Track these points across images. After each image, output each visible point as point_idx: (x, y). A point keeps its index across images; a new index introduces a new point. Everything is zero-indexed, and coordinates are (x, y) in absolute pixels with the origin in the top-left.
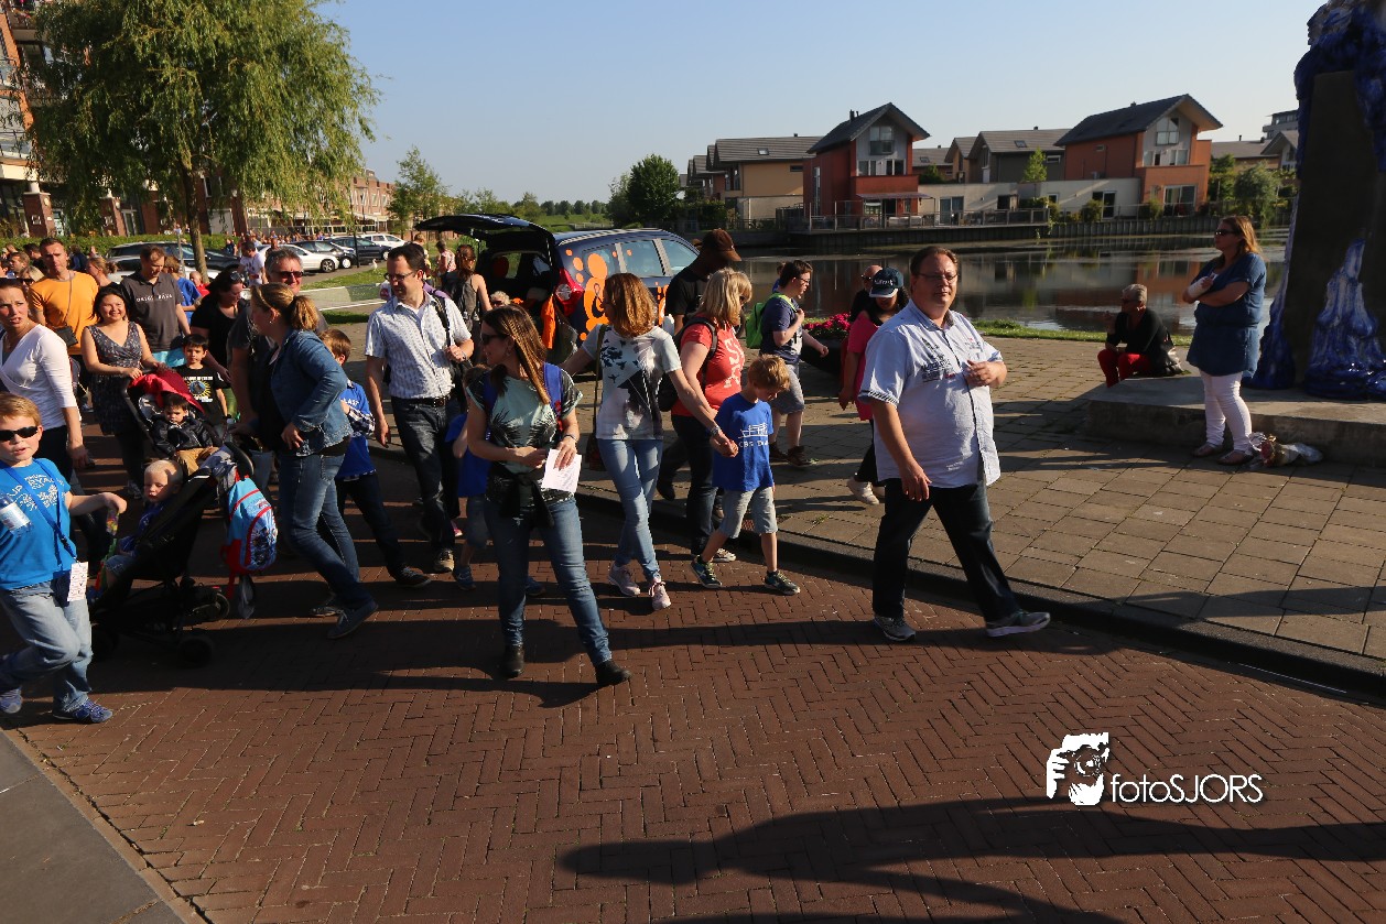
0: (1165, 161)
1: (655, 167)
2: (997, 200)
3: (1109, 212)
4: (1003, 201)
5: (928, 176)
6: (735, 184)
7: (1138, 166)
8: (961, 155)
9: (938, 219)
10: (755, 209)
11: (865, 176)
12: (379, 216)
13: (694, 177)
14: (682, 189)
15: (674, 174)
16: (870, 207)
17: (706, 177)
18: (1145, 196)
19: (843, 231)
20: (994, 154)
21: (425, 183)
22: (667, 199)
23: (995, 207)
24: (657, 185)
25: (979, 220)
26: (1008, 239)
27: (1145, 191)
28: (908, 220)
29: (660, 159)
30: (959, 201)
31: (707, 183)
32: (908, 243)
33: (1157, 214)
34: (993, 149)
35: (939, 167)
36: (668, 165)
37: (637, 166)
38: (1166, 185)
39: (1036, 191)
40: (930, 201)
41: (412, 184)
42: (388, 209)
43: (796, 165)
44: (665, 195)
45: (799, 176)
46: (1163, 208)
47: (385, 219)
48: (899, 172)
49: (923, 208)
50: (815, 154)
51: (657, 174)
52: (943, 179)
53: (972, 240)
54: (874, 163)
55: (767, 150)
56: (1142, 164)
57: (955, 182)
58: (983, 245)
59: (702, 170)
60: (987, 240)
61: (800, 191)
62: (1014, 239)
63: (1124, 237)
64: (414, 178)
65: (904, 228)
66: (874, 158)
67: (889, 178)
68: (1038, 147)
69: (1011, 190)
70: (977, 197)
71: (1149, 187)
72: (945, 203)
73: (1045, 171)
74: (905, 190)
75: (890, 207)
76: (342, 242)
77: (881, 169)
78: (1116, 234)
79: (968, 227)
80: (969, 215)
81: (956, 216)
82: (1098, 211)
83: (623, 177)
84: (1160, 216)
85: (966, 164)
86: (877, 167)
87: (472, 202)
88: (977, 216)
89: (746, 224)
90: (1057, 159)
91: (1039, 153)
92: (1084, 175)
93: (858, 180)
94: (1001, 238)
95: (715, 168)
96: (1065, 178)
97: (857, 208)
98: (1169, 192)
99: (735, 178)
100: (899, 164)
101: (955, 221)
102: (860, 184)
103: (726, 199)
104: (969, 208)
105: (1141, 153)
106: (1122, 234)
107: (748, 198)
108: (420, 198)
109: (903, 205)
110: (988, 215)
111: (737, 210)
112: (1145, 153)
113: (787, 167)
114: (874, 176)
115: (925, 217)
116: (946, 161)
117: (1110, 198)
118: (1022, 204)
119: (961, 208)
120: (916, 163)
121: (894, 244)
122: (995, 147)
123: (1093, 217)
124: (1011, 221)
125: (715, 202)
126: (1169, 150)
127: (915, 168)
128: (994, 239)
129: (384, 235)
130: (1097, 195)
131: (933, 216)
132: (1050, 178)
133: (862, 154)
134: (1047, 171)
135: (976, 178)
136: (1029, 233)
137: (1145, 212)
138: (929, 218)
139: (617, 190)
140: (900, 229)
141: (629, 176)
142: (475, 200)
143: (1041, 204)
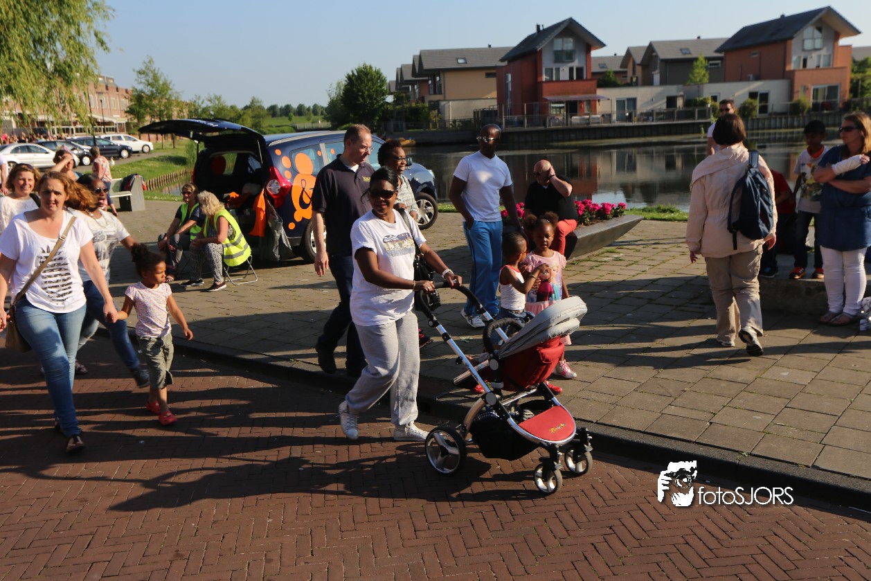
0: (811, 64)
1: (366, 74)
2: (665, 100)
3: (763, 109)
4: (671, 101)
5: (605, 80)
6: (437, 89)
7: (788, 68)
8: (634, 62)
9: (614, 117)
10: (455, 110)
11: (551, 81)
12: (119, 118)
13: (401, 82)
14: (390, 94)
15: (383, 81)
16: (556, 108)
17: (412, 83)
18: (795, 95)
19: (531, 129)
20: (663, 61)
21: (160, 89)
22: (378, 102)
23: (664, 106)
24: (368, 91)
25: (651, 118)
26: (676, 134)
27: (796, 90)
28: (589, 119)
29: (371, 68)
30: (633, 101)
31: (413, 87)
32: (589, 139)
33: (806, 110)
34: (662, 56)
35: (616, 73)
36: (378, 73)
37: (351, 74)
38: (813, 85)
39: (699, 93)
40: (607, 102)
41: (147, 90)
42: (126, 112)
43: (490, 72)
44: (375, 99)
45: (493, 81)
46: (811, 105)
47: (124, 121)
48: (580, 77)
49: (602, 108)
50: (505, 63)
51: (368, 81)
52: (619, 82)
53: (645, 136)
54: (558, 70)
55: (465, 59)
56: (791, 67)
57: (630, 85)
58: (654, 139)
59: (408, 76)
60: (658, 135)
61: (494, 94)
62: (681, 134)
63: (777, 131)
64: (149, 84)
65: (585, 126)
66: (557, 65)
67: (571, 83)
68: (701, 54)
69: (678, 91)
70: (649, 98)
71: (797, 87)
72: (620, 103)
73: (707, 76)
74: (585, 92)
75: (572, 108)
76: (81, 141)
77: (565, 75)
78: (770, 128)
79: (641, 124)
80: (642, 114)
81: (630, 114)
82: (754, 108)
83: (338, 84)
84: (809, 112)
85: (639, 69)
86: (561, 73)
87: (204, 106)
88: (649, 114)
89: (447, 125)
90: (717, 64)
91: (701, 58)
92: (742, 78)
93: (544, 85)
94: (670, 134)
95: (419, 75)
96: (725, 79)
97: (544, 109)
98: (816, 91)
99: (437, 85)
100: (580, 70)
101: (630, 119)
102: (546, 88)
103: (430, 102)
104: (641, 108)
105: (791, 58)
106: (775, 128)
107: (449, 100)
108: (155, 102)
109: (585, 106)
110: (658, 114)
111: (439, 112)
112: (794, 58)
113: (483, 74)
114: (558, 81)
115: (603, 116)
116: (621, 67)
117: (764, 97)
118: (688, 103)
119: (635, 107)
120: (595, 69)
121: (577, 139)
122: (663, 54)
123: (749, 114)
124: (679, 118)
125: (420, 105)
126: (815, 55)
127: (594, 74)
128: (664, 134)
129: (122, 135)
130: (753, 95)
131: (610, 115)
132: (712, 80)
133: (547, 62)
134: (710, 74)
135: (648, 82)
136: (695, 128)
137: (796, 109)
138: (608, 117)
139: (334, 95)
140: (581, 127)
141: (344, 83)
142: (206, 104)
143: (704, 103)
